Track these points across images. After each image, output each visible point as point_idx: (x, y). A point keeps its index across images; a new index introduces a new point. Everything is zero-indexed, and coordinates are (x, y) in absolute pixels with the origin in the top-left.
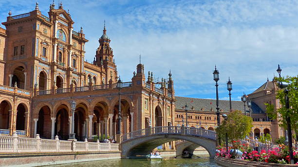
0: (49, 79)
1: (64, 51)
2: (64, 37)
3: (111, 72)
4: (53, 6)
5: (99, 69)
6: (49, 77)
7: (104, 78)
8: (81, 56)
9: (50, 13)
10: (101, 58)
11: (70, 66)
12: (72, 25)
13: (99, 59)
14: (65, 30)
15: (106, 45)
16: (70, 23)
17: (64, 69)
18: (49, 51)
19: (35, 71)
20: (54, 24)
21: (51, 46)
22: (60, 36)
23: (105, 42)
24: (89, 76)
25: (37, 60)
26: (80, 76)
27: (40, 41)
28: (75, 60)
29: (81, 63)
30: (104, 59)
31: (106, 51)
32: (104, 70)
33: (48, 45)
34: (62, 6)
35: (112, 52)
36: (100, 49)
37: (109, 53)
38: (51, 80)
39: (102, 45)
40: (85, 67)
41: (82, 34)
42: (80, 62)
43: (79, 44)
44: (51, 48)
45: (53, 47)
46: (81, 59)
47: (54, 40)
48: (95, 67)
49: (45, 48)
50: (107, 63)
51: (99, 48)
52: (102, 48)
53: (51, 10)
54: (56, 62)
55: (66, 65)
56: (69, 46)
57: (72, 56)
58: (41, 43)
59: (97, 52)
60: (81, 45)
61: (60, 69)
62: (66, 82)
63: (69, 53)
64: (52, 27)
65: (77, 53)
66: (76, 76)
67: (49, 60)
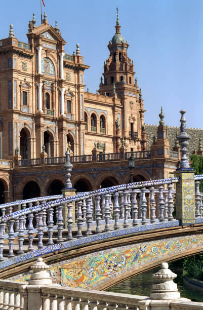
0: (33, 139)
1: (52, 91)
2: (52, 69)
3: (131, 103)
4: (33, 22)
5: (109, 101)
6: (33, 135)
7: (118, 116)
8: (79, 93)
9: (30, 36)
10: (113, 79)
11: (63, 113)
12: (63, 47)
13: (109, 80)
14: (53, 57)
15: (120, 54)
16: (60, 44)
17: (53, 120)
18: (31, 96)
19: (15, 131)
20: (37, 51)
21: (34, 87)
22: (46, 67)
23: (119, 50)
24: (94, 116)
25: (16, 113)
26: (79, 126)
27: (19, 83)
28: (69, 102)
29: (79, 104)
30: (118, 80)
31: (122, 66)
32: (118, 102)
33: (29, 87)
34: (46, 19)
35: (131, 67)
36: (111, 61)
37: (127, 69)
38: (37, 140)
39: (113, 54)
40: (85, 101)
41: (78, 57)
42: (77, 102)
43: (75, 73)
44: (34, 90)
45: (37, 88)
46: (79, 98)
47: (37, 78)
48: (102, 99)
49: (26, 92)
50: (124, 88)
51: (108, 61)
52: (114, 60)
53: (30, 30)
54: (42, 111)
55: (57, 113)
56: (60, 82)
57: (64, 95)
58: (20, 86)
59: (105, 67)
60: (78, 74)
61: (49, 119)
62: (58, 140)
63: (60, 93)
64: (34, 58)
65: (72, 89)
66: (72, 127)
67: (32, 111)
